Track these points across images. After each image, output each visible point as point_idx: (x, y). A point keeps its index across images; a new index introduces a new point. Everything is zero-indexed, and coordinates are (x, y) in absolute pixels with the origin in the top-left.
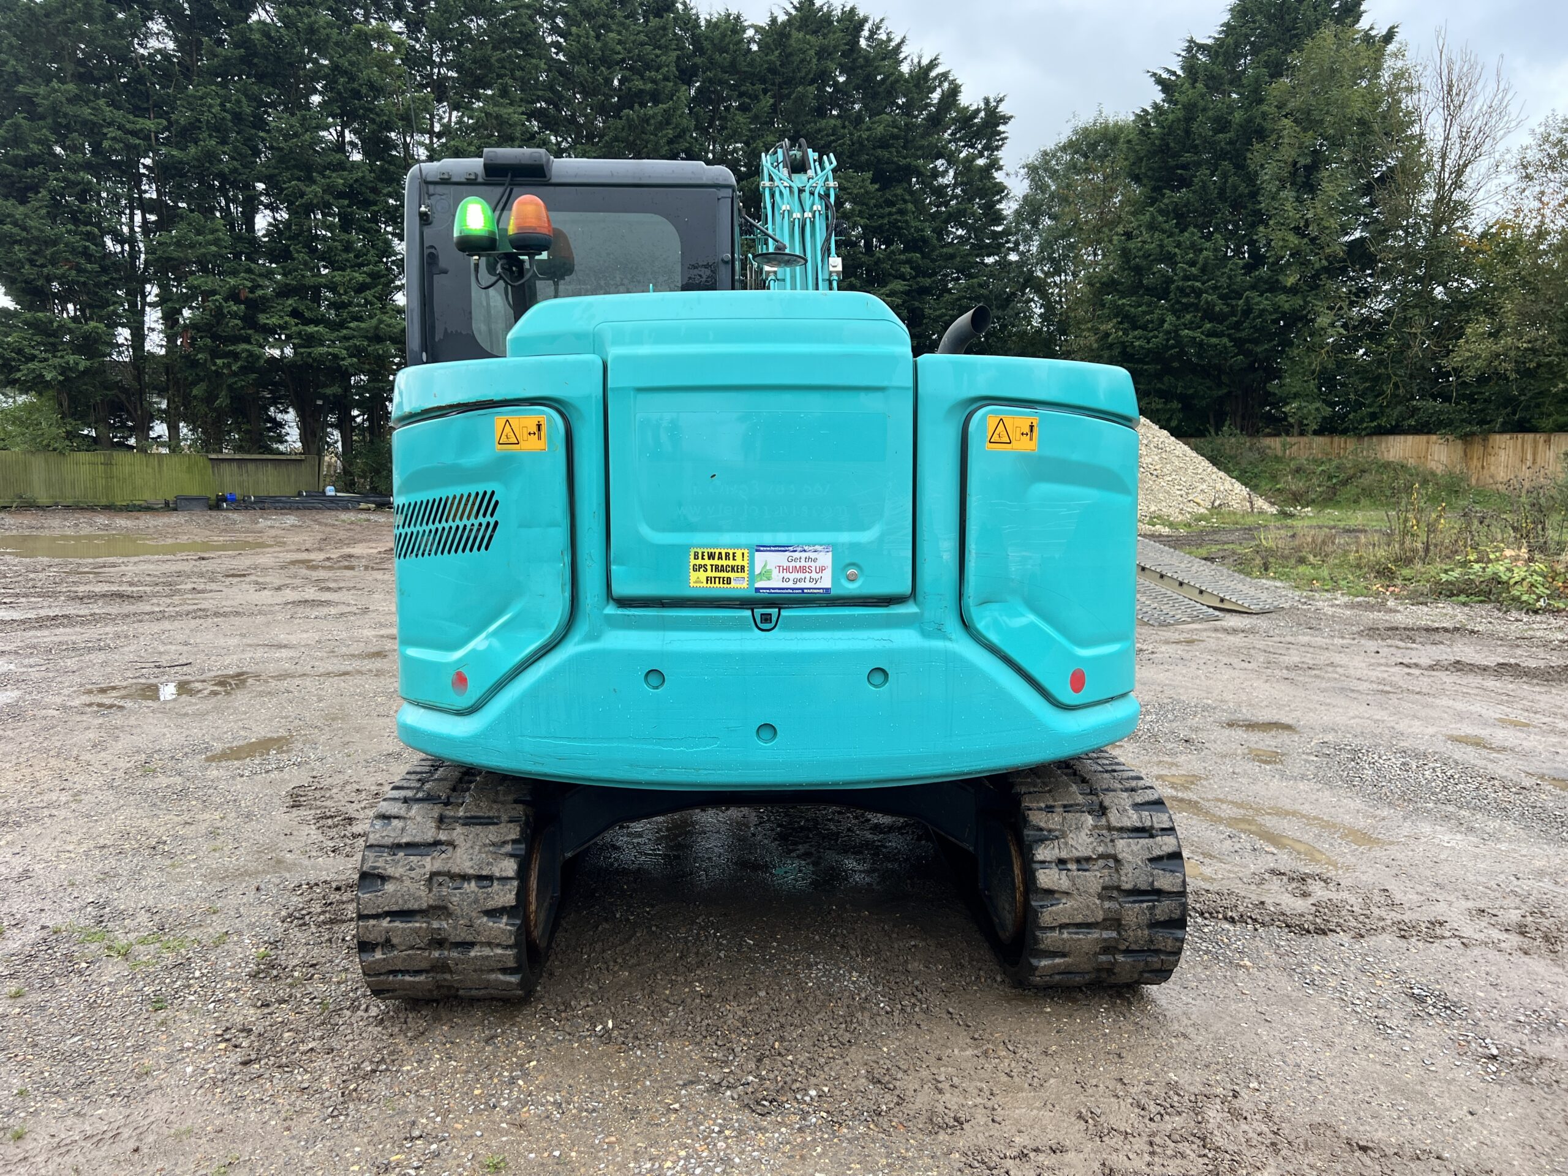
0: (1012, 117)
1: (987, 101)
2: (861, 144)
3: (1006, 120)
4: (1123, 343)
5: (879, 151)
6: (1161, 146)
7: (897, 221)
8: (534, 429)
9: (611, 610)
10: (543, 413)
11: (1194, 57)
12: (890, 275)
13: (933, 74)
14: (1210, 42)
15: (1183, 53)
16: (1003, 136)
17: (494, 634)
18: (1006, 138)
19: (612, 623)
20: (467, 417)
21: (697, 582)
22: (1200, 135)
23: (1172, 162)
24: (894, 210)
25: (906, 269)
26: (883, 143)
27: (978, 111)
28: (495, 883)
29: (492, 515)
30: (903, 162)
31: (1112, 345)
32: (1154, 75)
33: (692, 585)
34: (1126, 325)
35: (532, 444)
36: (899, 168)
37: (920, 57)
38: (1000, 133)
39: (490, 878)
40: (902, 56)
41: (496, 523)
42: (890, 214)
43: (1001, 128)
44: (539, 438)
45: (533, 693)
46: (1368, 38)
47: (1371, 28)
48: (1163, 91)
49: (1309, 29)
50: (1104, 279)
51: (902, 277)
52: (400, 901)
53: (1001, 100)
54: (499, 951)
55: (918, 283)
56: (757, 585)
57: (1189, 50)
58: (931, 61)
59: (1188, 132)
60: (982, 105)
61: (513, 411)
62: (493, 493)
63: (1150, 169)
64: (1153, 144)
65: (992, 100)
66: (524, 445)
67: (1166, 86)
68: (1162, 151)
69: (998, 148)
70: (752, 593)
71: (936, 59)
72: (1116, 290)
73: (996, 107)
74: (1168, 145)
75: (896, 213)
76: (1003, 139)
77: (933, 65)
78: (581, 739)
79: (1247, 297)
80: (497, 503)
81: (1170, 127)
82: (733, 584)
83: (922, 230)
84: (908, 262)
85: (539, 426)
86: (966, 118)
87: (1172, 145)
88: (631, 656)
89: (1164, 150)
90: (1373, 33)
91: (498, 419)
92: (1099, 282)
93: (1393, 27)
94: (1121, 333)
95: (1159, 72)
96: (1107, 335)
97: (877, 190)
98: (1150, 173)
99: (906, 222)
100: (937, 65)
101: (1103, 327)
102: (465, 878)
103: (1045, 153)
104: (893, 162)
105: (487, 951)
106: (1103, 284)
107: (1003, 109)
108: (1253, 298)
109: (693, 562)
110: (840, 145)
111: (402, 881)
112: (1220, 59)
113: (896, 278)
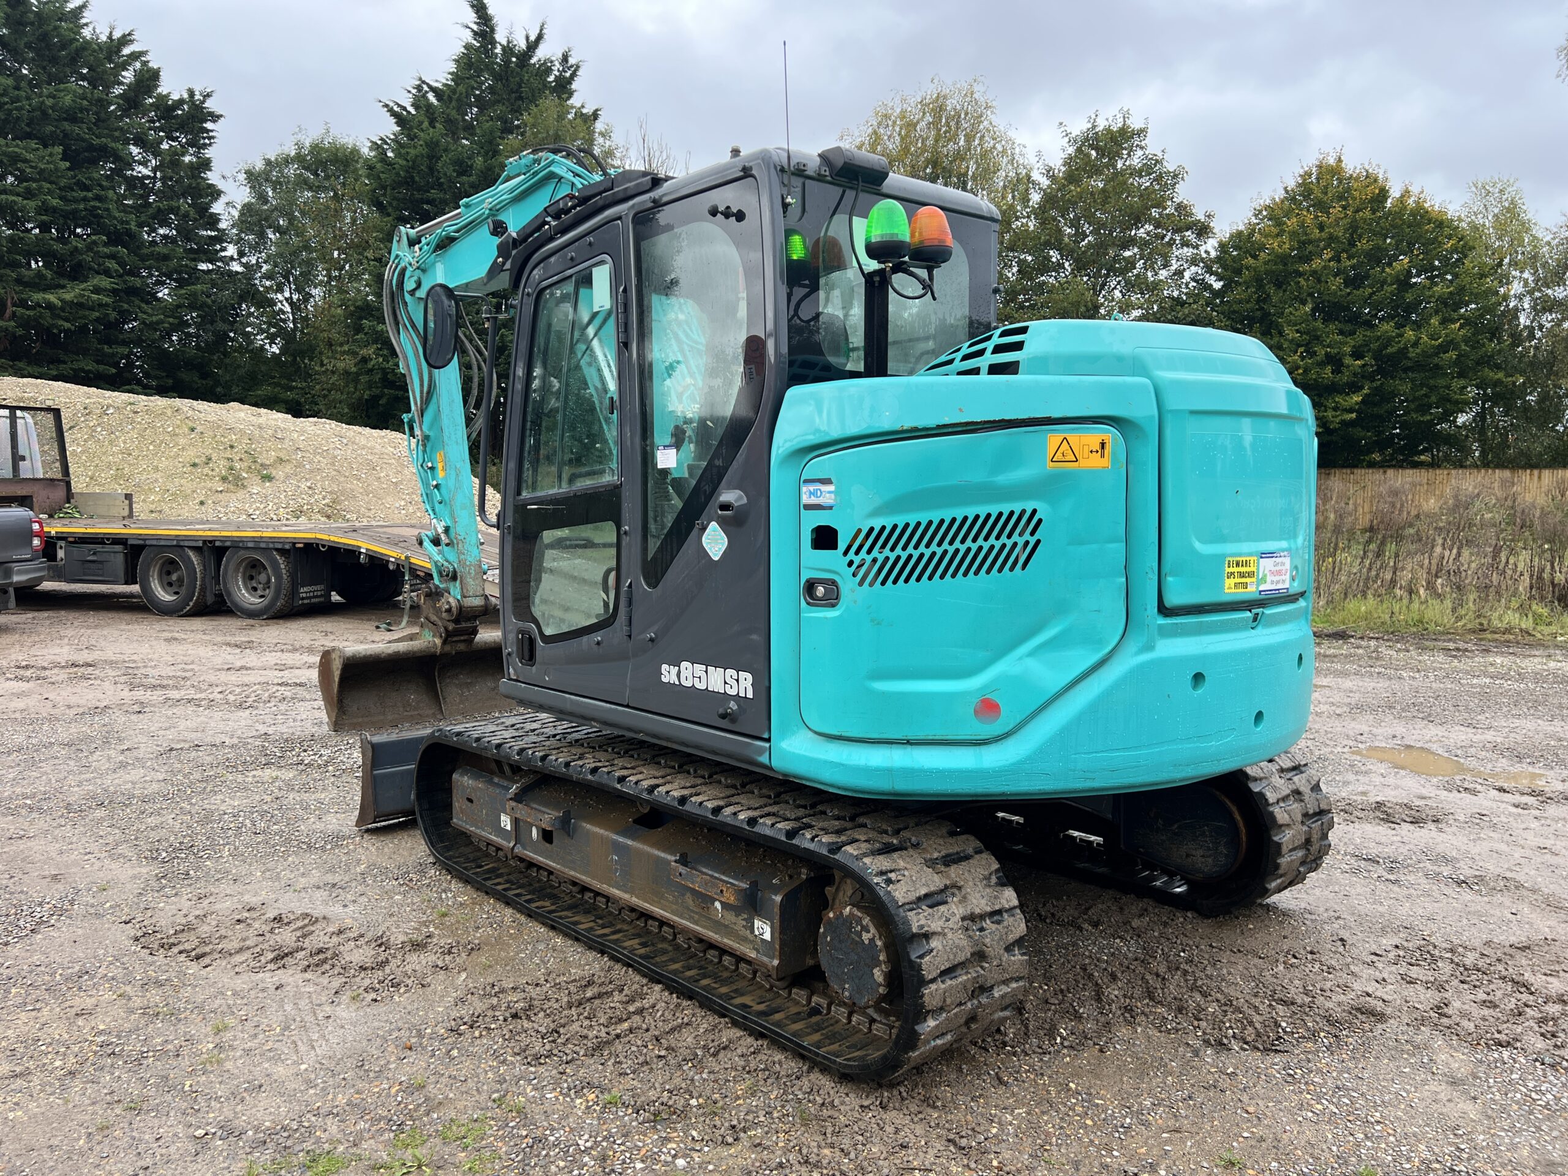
0: (221, 116)
1: (191, 93)
2: (44, 113)
3: (215, 117)
4: (383, 370)
5: (65, 123)
6: (405, 177)
7: (95, 208)
8: (1098, 447)
9: (1162, 621)
10: (1108, 431)
11: (424, 96)
12: (91, 269)
13: (126, 51)
14: (439, 85)
15: (414, 91)
16: (211, 134)
17: (1031, 654)
18: (213, 137)
19: (1164, 632)
20: (1010, 434)
21: (1230, 589)
22: (445, 174)
23: (418, 196)
24: (90, 195)
25: (112, 265)
26: (72, 116)
27: (181, 101)
28: (1005, 915)
29: (1032, 534)
30: (96, 142)
31: (371, 370)
32: (386, 106)
33: (1226, 591)
34: (385, 352)
35: (1096, 461)
36: (91, 148)
37: (112, 29)
38: (208, 131)
39: (999, 912)
40: (83, 21)
41: (1038, 542)
42: (85, 199)
43: (209, 125)
44: (1102, 456)
45: (1093, 709)
46: (580, 115)
47: (583, 107)
48: (398, 124)
49: (533, 96)
50: (359, 303)
51: (107, 273)
52: (952, 957)
53: (208, 95)
54: (1014, 985)
55: (125, 282)
56: (1261, 588)
57: (419, 88)
58: (124, 36)
59: (431, 169)
60: (186, 96)
61: (1073, 429)
62: (1034, 512)
63: (395, 199)
64: (398, 174)
65: (197, 93)
66: (1083, 463)
67: (400, 119)
68: (407, 183)
69: (205, 146)
70: (1257, 596)
71: (129, 34)
72: (372, 316)
73: (203, 102)
74: (412, 177)
75: (94, 199)
76: (210, 138)
77: (125, 40)
78: (1136, 748)
79: (502, 335)
80: (1040, 521)
81: (414, 162)
82: (1249, 589)
83: (128, 223)
84: (113, 256)
85: (1103, 445)
86: (166, 109)
87: (417, 179)
88: (1181, 661)
89: (408, 182)
90: (584, 111)
91: (1053, 438)
92: (354, 305)
93: (597, 110)
94: (381, 360)
95: (391, 104)
96: (365, 360)
97: (69, 169)
98: (395, 203)
99: (108, 210)
100: (132, 41)
101: (364, 352)
102: (982, 917)
103: (268, 162)
104: (83, 140)
105: (1005, 989)
106: (357, 307)
107: (210, 105)
108: (507, 336)
109: (1228, 570)
110: (16, 109)
111: (945, 935)
112: (454, 103)
113: (98, 273)
